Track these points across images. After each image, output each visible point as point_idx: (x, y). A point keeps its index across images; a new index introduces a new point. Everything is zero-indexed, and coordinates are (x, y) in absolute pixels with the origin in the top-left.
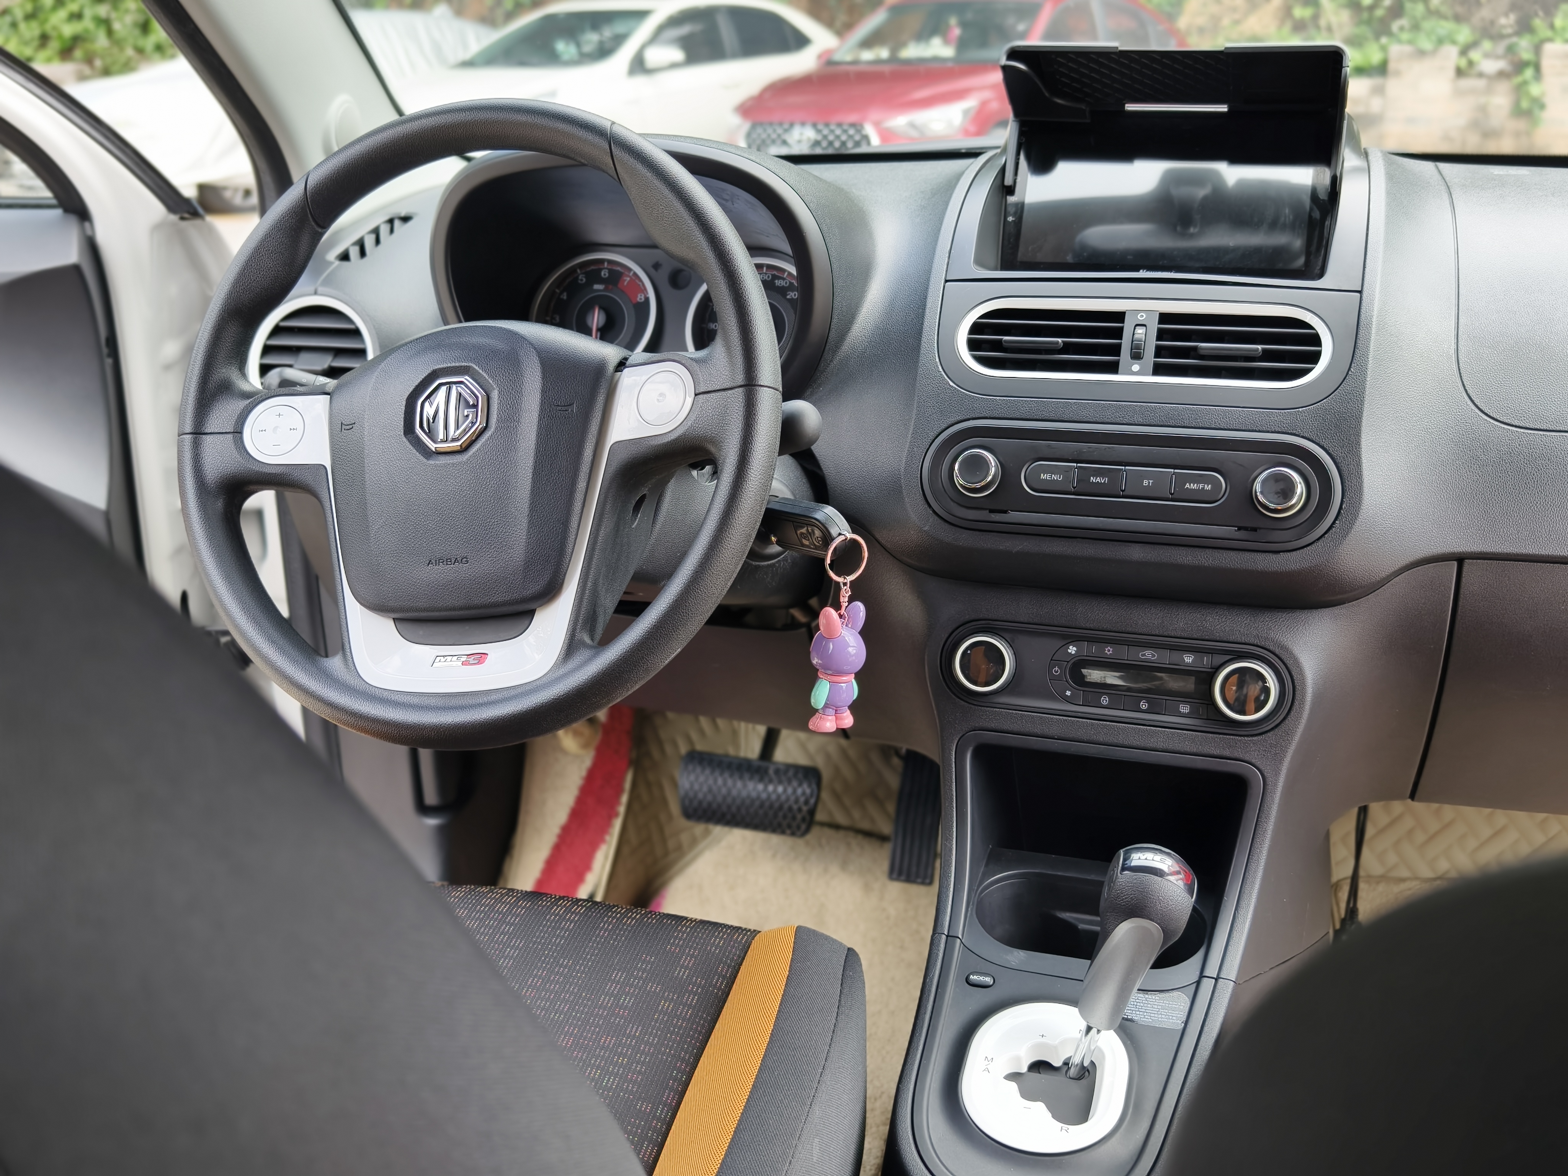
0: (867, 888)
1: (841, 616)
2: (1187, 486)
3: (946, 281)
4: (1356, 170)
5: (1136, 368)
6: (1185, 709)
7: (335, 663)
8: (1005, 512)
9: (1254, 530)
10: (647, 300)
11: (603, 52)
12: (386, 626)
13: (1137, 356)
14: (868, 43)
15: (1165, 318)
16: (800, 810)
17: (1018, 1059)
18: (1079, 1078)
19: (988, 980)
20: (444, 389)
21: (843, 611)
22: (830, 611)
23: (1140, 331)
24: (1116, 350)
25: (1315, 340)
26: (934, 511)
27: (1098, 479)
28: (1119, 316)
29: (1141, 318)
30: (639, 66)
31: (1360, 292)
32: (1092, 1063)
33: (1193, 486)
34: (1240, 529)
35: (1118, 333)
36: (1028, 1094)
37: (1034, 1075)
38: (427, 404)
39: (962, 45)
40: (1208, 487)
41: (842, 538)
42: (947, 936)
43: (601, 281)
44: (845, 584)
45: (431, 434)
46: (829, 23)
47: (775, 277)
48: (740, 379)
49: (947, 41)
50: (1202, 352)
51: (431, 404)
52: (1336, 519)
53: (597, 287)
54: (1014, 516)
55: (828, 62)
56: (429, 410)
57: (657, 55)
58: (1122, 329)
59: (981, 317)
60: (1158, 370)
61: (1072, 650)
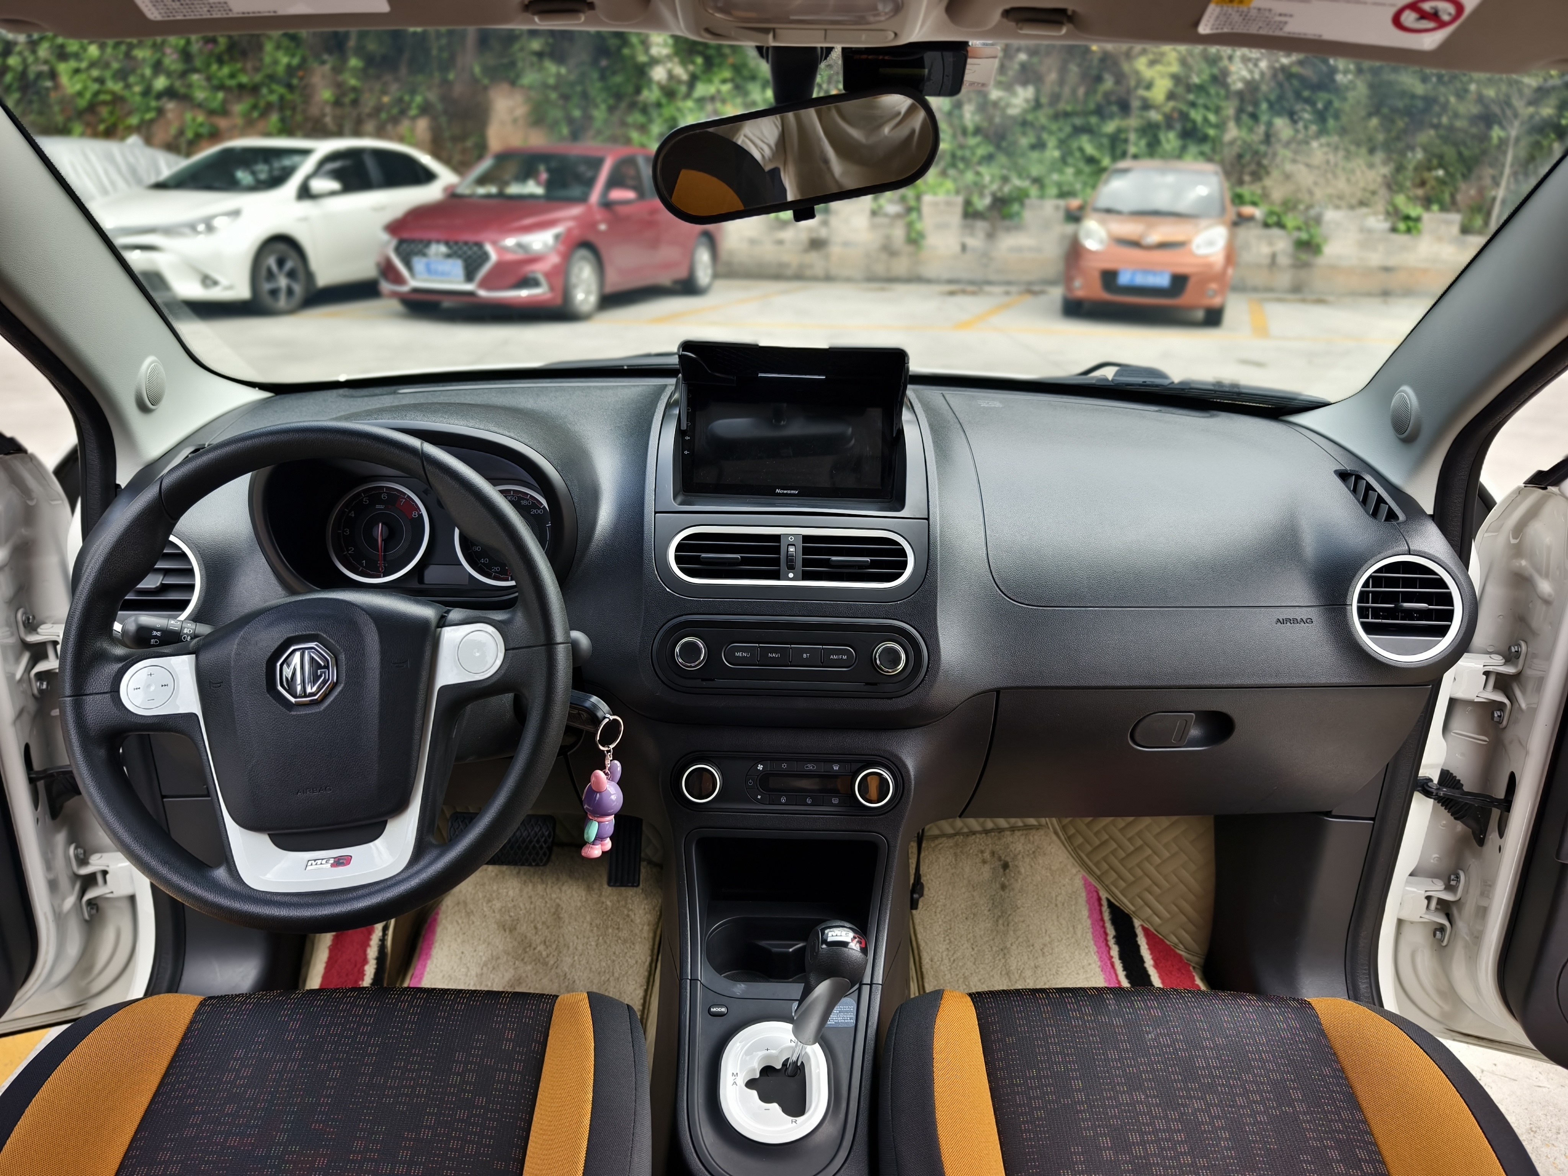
0: (589, 889)
1: (606, 774)
2: (832, 657)
3: (656, 513)
4: (909, 422)
5: (791, 575)
6: (835, 801)
7: (221, 873)
8: (713, 680)
9: (875, 684)
10: (421, 516)
11: (276, 181)
12: (262, 841)
13: (791, 567)
14: (482, 181)
15: (806, 539)
16: (541, 847)
17: (754, 1070)
18: (793, 1075)
19: (723, 1010)
20: (298, 655)
21: (607, 771)
22: (600, 773)
23: (792, 549)
24: (777, 562)
25: (903, 553)
26: (662, 681)
27: (774, 655)
28: (777, 538)
29: (791, 539)
30: (305, 193)
31: (928, 519)
32: (802, 1064)
33: (836, 657)
34: (867, 684)
35: (777, 550)
36: (765, 1098)
37: (765, 1078)
38: (285, 666)
40: (845, 657)
41: (607, 720)
42: (691, 980)
43: (381, 502)
44: (609, 751)
45: (291, 691)
46: (447, 161)
47: (520, 499)
48: (542, 639)
49: (538, 183)
50: (833, 564)
51: (289, 666)
52: (925, 675)
53: (378, 506)
54: (719, 682)
56: (287, 672)
58: (779, 547)
59: (682, 540)
60: (806, 576)
61: (760, 767)
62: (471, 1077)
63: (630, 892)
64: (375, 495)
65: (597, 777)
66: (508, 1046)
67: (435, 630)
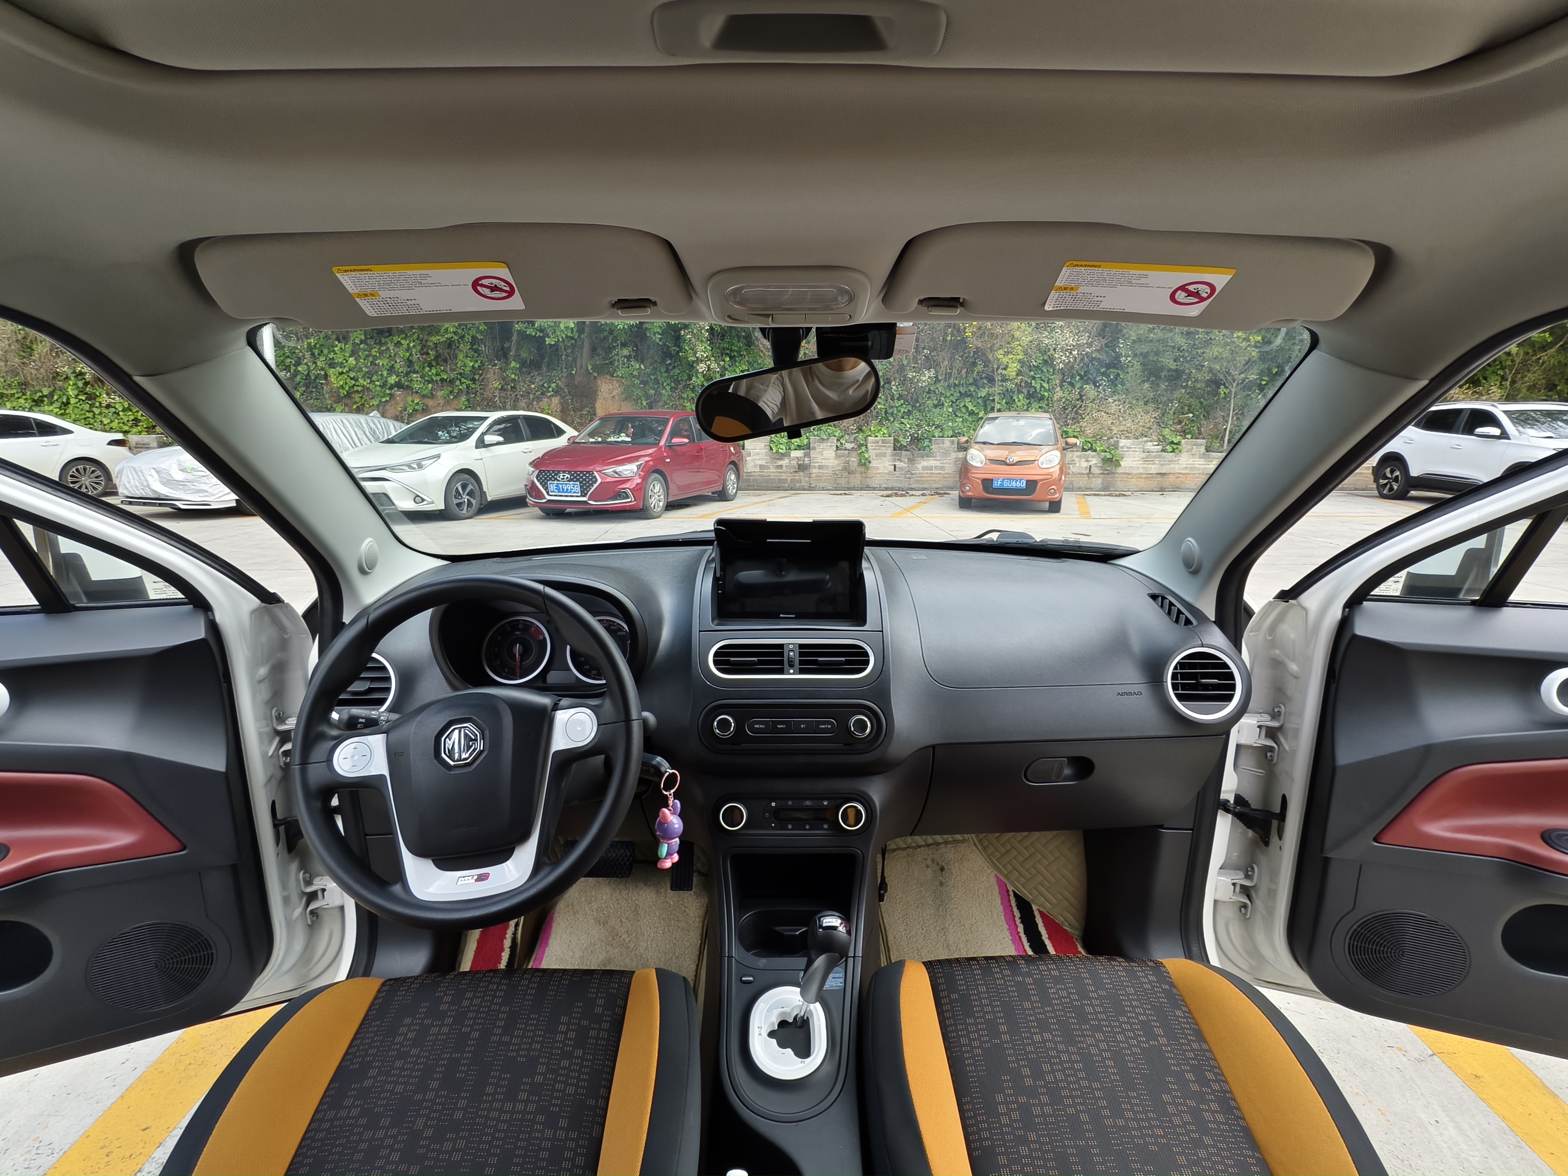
0: (658, 892)
1: (670, 811)
2: (820, 726)
3: (700, 631)
4: (866, 568)
5: (791, 671)
6: (826, 826)
7: (398, 889)
8: (740, 744)
9: (851, 744)
10: (545, 638)
11: (463, 437)
12: (427, 864)
13: (791, 665)
14: (591, 434)
15: (801, 646)
16: (625, 864)
17: (773, 1024)
18: (801, 1027)
19: (751, 978)
20: (457, 732)
21: (670, 808)
22: (665, 810)
23: (791, 653)
24: (781, 662)
25: (866, 654)
26: (706, 747)
27: (781, 726)
28: (781, 646)
29: (791, 647)
30: (481, 444)
31: (882, 631)
32: (808, 1017)
33: (823, 726)
34: (845, 744)
35: (781, 654)
36: (782, 1045)
37: (782, 1030)
38: (447, 739)
39: (634, 436)
40: (829, 726)
41: (667, 774)
42: (728, 957)
43: (519, 630)
44: (670, 795)
45: (451, 756)
46: (570, 424)
47: (610, 625)
48: (623, 718)
49: (628, 436)
50: (818, 663)
51: (450, 740)
52: (885, 737)
53: (517, 633)
54: (744, 746)
55: (572, 441)
56: (449, 744)
57: (489, 439)
58: (783, 652)
59: (718, 649)
60: (802, 671)
61: (773, 804)
62: (572, 1035)
63: (685, 894)
64: (515, 625)
65: (664, 813)
66: (598, 1010)
67: (551, 713)
